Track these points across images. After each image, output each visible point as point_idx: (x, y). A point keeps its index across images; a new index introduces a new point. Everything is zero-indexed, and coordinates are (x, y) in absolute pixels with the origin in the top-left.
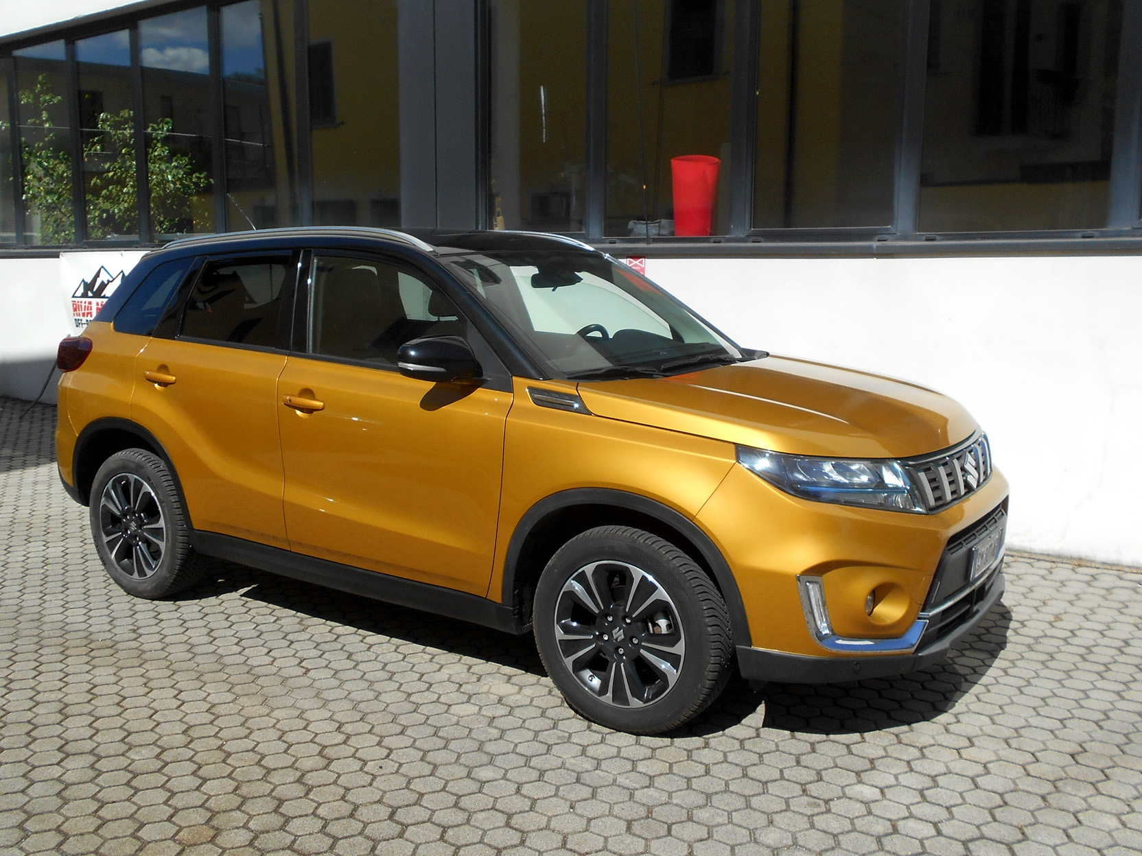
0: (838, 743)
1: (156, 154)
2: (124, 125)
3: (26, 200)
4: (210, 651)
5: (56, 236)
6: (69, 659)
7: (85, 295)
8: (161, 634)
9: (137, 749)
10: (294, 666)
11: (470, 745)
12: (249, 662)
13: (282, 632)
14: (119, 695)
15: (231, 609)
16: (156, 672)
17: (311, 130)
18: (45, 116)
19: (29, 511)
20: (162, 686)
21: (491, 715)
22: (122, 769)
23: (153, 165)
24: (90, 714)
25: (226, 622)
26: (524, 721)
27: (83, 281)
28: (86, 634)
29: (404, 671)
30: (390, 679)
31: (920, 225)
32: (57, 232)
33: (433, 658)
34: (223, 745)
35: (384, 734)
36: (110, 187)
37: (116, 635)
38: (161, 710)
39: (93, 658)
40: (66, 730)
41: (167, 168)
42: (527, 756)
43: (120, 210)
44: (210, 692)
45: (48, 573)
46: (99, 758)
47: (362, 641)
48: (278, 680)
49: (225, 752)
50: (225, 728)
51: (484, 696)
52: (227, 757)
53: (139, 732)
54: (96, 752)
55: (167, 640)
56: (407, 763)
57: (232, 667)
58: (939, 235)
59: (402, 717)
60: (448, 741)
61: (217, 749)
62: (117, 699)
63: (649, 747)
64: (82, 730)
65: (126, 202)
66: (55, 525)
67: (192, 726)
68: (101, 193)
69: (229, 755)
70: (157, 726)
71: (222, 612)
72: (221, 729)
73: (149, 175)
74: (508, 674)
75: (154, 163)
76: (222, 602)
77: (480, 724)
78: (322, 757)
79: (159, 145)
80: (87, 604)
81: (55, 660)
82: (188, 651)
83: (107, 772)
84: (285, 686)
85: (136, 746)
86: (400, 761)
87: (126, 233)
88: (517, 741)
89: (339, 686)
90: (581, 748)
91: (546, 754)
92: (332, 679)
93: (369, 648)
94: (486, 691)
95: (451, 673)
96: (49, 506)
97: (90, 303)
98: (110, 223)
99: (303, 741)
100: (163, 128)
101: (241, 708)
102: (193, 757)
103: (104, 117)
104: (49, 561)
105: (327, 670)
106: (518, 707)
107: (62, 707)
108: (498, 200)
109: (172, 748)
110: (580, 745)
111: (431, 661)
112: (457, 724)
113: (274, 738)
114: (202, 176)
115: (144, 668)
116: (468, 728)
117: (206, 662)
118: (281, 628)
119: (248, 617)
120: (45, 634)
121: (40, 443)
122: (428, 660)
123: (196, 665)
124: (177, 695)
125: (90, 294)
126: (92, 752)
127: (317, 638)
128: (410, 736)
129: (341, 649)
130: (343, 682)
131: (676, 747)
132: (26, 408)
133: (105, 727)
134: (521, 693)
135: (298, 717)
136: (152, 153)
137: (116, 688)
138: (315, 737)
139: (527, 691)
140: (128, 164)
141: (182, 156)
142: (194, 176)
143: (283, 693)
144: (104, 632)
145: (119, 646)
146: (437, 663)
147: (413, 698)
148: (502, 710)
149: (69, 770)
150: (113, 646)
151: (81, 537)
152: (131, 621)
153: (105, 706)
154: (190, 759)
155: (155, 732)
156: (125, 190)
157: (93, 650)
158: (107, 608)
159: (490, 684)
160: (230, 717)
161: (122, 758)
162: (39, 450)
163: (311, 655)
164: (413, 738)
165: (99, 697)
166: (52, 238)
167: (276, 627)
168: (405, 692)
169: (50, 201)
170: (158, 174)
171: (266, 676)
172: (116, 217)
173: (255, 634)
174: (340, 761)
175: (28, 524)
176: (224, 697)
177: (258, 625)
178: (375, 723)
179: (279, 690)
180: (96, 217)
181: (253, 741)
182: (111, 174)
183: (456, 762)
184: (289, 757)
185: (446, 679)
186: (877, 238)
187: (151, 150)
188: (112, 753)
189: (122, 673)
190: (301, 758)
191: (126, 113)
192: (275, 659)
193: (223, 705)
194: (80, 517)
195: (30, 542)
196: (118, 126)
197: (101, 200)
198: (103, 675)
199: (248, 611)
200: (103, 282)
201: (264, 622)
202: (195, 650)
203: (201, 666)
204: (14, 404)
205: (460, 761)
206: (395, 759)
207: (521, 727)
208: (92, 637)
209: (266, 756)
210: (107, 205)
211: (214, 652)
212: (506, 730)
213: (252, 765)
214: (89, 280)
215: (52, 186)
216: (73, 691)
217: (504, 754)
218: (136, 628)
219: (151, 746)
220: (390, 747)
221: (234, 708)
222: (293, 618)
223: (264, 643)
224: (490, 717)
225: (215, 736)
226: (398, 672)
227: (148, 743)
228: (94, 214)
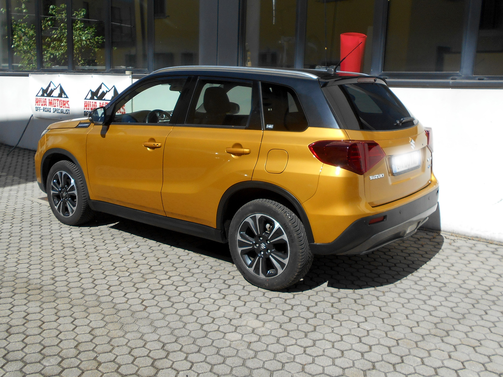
0: (450, 369)
1: (77, 26)
2: (62, 12)
3: (14, 48)
4: (93, 293)
5: (28, 66)
6: (16, 296)
7: (43, 95)
8: (67, 281)
9: (48, 358)
10: (139, 304)
11: (238, 361)
12: (114, 301)
13: (133, 282)
14: (41, 321)
15: (106, 267)
16: (63, 305)
17: (154, 19)
18: (23, 6)
19: (6, 206)
20: (65, 315)
21: (248, 341)
22: (38, 373)
23: (76, 32)
24: (23, 333)
25: (102, 275)
26: (268, 346)
27: (42, 88)
28: (27, 280)
29: (199, 310)
30: (191, 314)
31: (476, 71)
32: (29, 64)
33: (214, 302)
34: (97, 356)
35: (188, 352)
36: (55, 42)
37: (43, 281)
38: (63, 331)
39: (29, 295)
40: (9, 343)
41: (83, 34)
42: (271, 371)
43: (59, 54)
44: (92, 320)
45: (11, 242)
46: (26, 364)
47: (176, 289)
48: (130, 313)
49: (98, 362)
50: (99, 345)
51: (244, 327)
52: (99, 365)
53: (50, 346)
54: (24, 359)
55: (70, 285)
56: (202, 373)
57: (105, 304)
58: (485, 77)
59: (198, 340)
60: (225, 358)
61: (93, 359)
62: (40, 323)
63: (341, 368)
64: (18, 344)
65: (62, 50)
66: (18, 214)
67: (80, 343)
68: (51, 45)
69: (100, 364)
70: (60, 342)
71: (101, 269)
72: (96, 345)
73: (74, 37)
74: (257, 314)
75: (76, 31)
76: (101, 263)
77: (243, 346)
78: (154, 367)
79: (79, 22)
80: (29, 261)
81: (8, 297)
82: (81, 293)
83: (29, 374)
84: (133, 317)
85: (47, 356)
86: (198, 372)
87: (62, 65)
88: (264, 360)
89: (163, 318)
90: (302, 366)
91: (281, 370)
92: (159, 313)
93: (180, 294)
94: (245, 324)
95: (225, 312)
96: (16, 203)
97: (45, 99)
98: (54, 60)
99: (143, 356)
100: (81, 14)
101: (108, 331)
102: (79, 365)
103: (52, 7)
104: (13, 235)
105: (156, 307)
106: (263, 336)
107: (8, 328)
108: (249, 53)
109: (68, 358)
110: (301, 364)
111: (213, 304)
112: (230, 346)
113: (126, 353)
114: (100, 38)
115: (56, 303)
116: (236, 349)
117: (91, 300)
118: (132, 280)
119: (114, 272)
120: (5, 279)
121: (15, 168)
122: (212, 303)
123: (85, 302)
124: (73, 321)
125: (45, 95)
126: (22, 360)
127: (151, 287)
128: (203, 354)
129: (165, 294)
130: (166, 315)
131: (356, 368)
132: (11, 150)
133: (30, 343)
134: (265, 326)
135: (140, 338)
136: (75, 26)
137: (40, 316)
138: (149, 353)
139: (268, 325)
140: (64, 31)
141: (90, 28)
142: (96, 38)
143: (132, 322)
144: (37, 279)
145: (44, 288)
146: (217, 305)
147: (204, 328)
148: (254, 338)
149: (8, 372)
150: (41, 288)
151: (30, 221)
152: (52, 272)
153: (32, 328)
154: (78, 367)
155: (59, 347)
156: (62, 44)
157: (29, 290)
158: (40, 264)
159: (247, 320)
160: (101, 337)
161: (39, 364)
162: (15, 172)
163: (148, 298)
164: (205, 355)
165: (30, 322)
166: (26, 67)
167: (130, 279)
168: (200, 323)
169: (25, 48)
170: (78, 37)
171: (123, 310)
172: (57, 57)
173: (118, 283)
174: (164, 370)
175: (4, 213)
176: (99, 324)
177: (120, 277)
178: (184, 344)
179: (130, 320)
180: (48, 57)
181: (114, 354)
182: (55, 36)
183: (230, 373)
184: (134, 367)
185: (223, 316)
186: (451, 78)
187: (75, 25)
188: (33, 361)
189: (44, 306)
190: (141, 367)
191: (63, 6)
192: (128, 299)
193: (98, 329)
194: (31, 210)
195: (4, 223)
196: (59, 12)
197: (50, 49)
198: (33, 307)
199: (115, 269)
200: (52, 89)
201: (123, 276)
202: (85, 292)
203: (87, 303)
204: (5, 148)
205: (233, 373)
206: (195, 370)
207: (266, 350)
208: (30, 282)
209: (122, 365)
210: (53, 51)
211: (95, 294)
212: (257, 352)
213: (113, 372)
214: (45, 88)
215: (27, 41)
216: (16, 317)
217: (257, 368)
218: (54, 277)
219: (56, 356)
220: (192, 361)
221: (105, 331)
222: (138, 274)
223: (123, 289)
224: (248, 342)
225: (93, 350)
226: (195, 310)
227: (55, 354)
228: (47, 56)
